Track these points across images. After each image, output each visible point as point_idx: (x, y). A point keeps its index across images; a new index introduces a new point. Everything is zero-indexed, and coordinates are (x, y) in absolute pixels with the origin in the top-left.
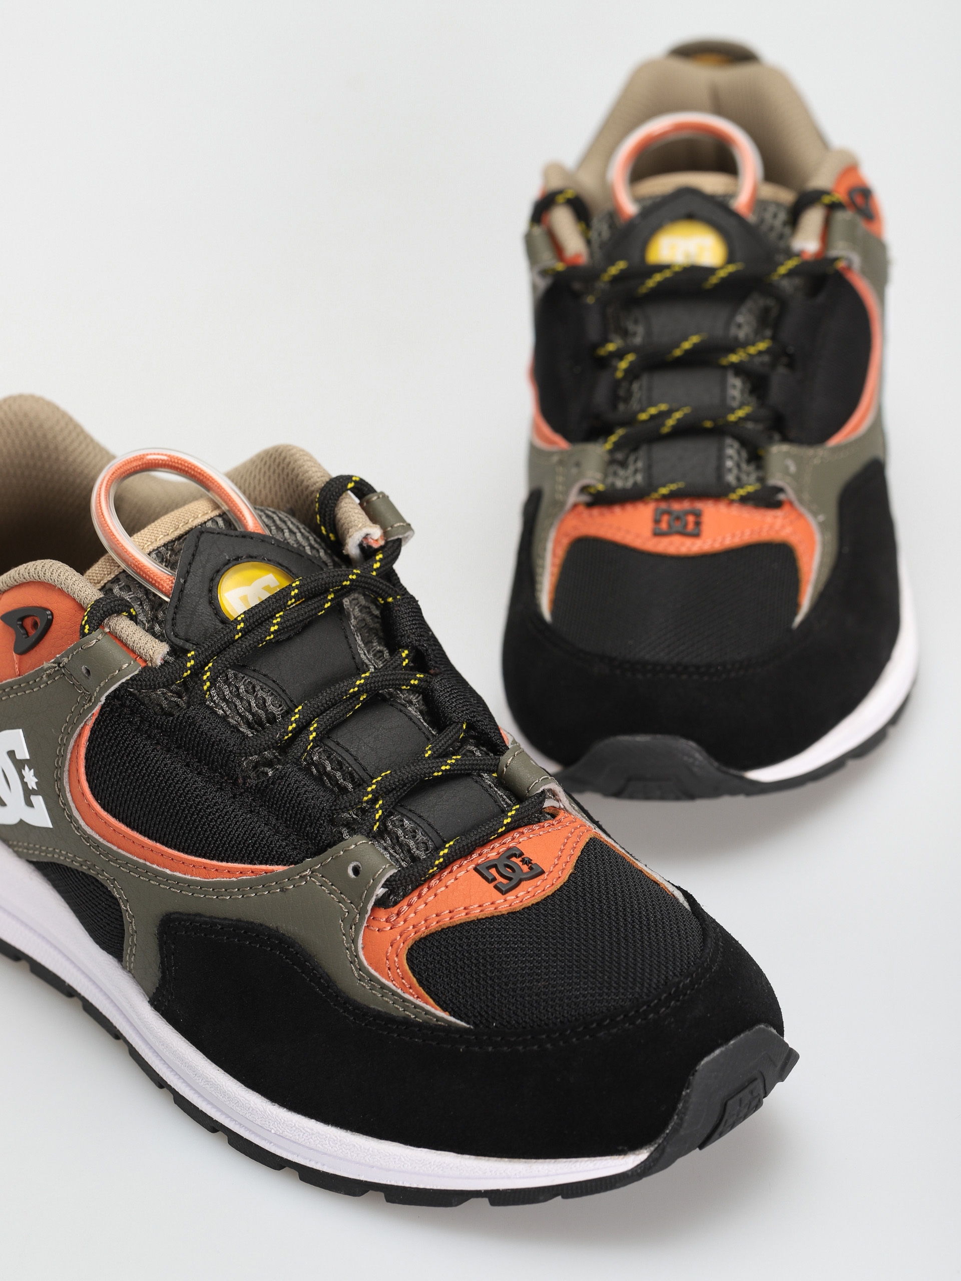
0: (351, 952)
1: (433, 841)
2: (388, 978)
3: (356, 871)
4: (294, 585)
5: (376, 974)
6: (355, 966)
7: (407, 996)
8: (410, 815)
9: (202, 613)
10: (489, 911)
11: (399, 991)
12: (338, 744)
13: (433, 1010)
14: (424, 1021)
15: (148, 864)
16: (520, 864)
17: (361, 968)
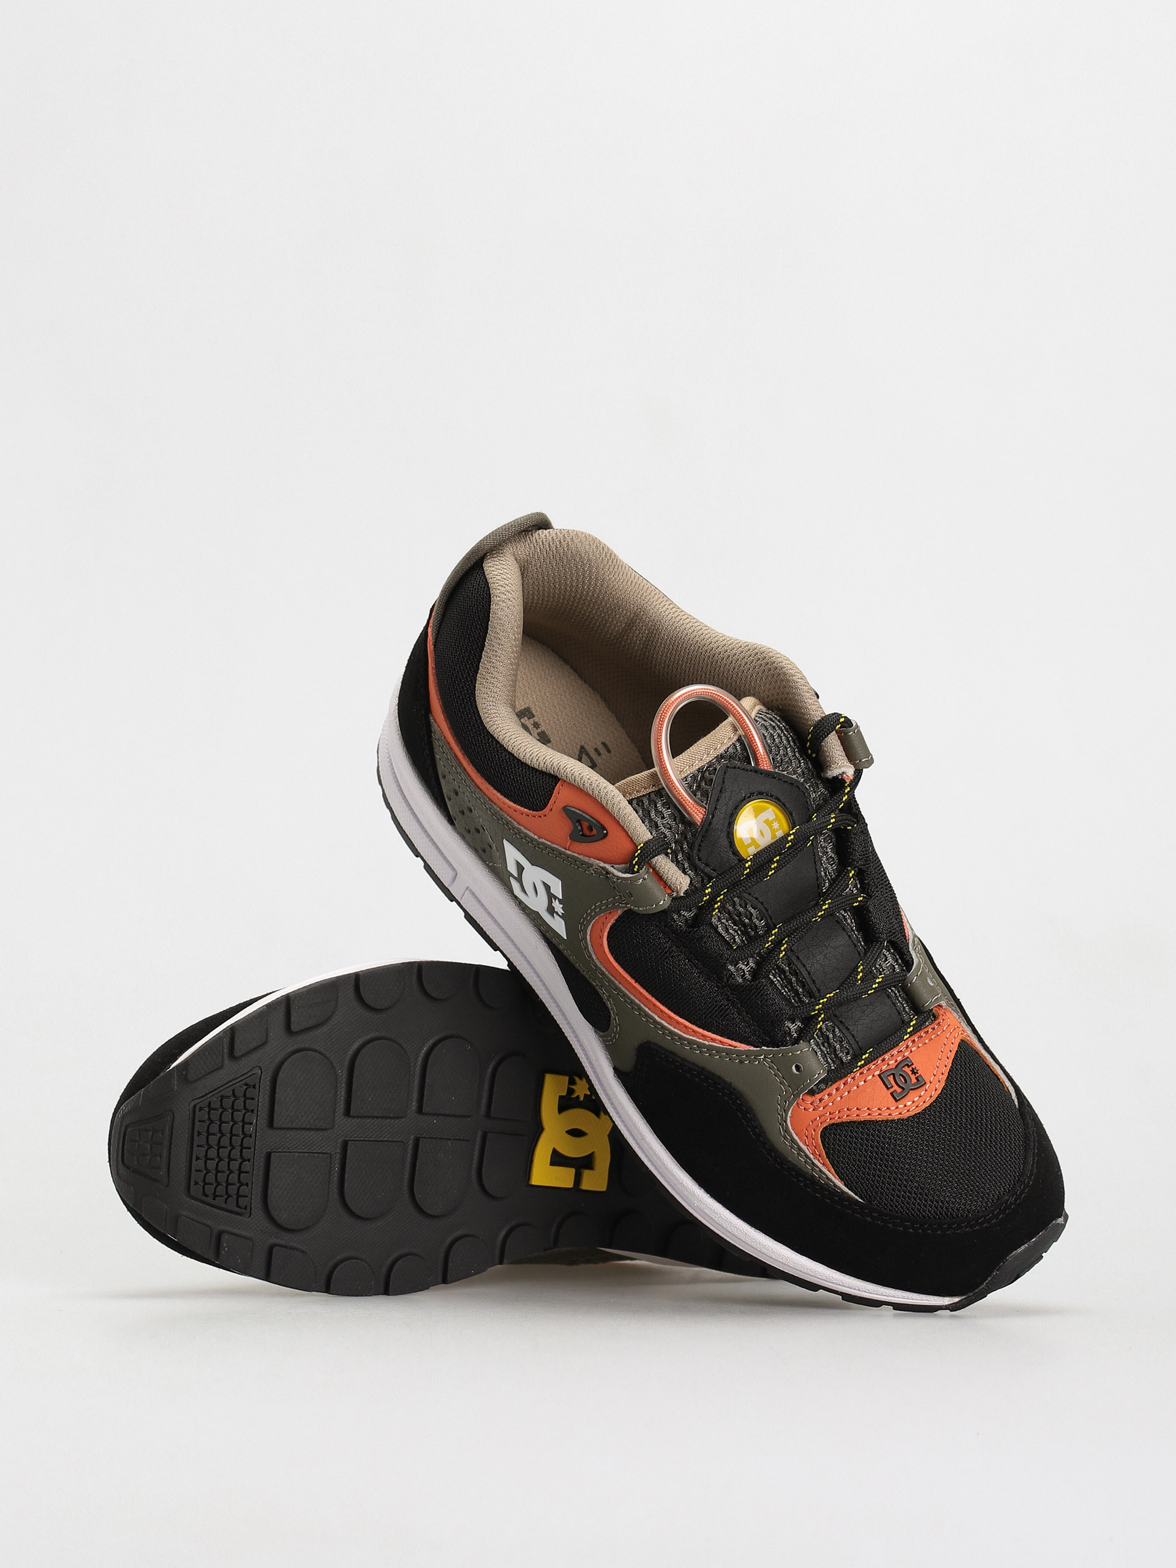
0: (782, 1117)
1: (853, 1050)
2: (805, 1144)
3: (798, 1068)
4: (791, 832)
5: (796, 1138)
6: (783, 1128)
7: (816, 1162)
8: (841, 1026)
9: (721, 845)
10: (885, 1116)
11: (811, 1156)
12: (798, 958)
13: (833, 1179)
14: (825, 1184)
15: (642, 1005)
16: (910, 1073)
17: (787, 1131)
